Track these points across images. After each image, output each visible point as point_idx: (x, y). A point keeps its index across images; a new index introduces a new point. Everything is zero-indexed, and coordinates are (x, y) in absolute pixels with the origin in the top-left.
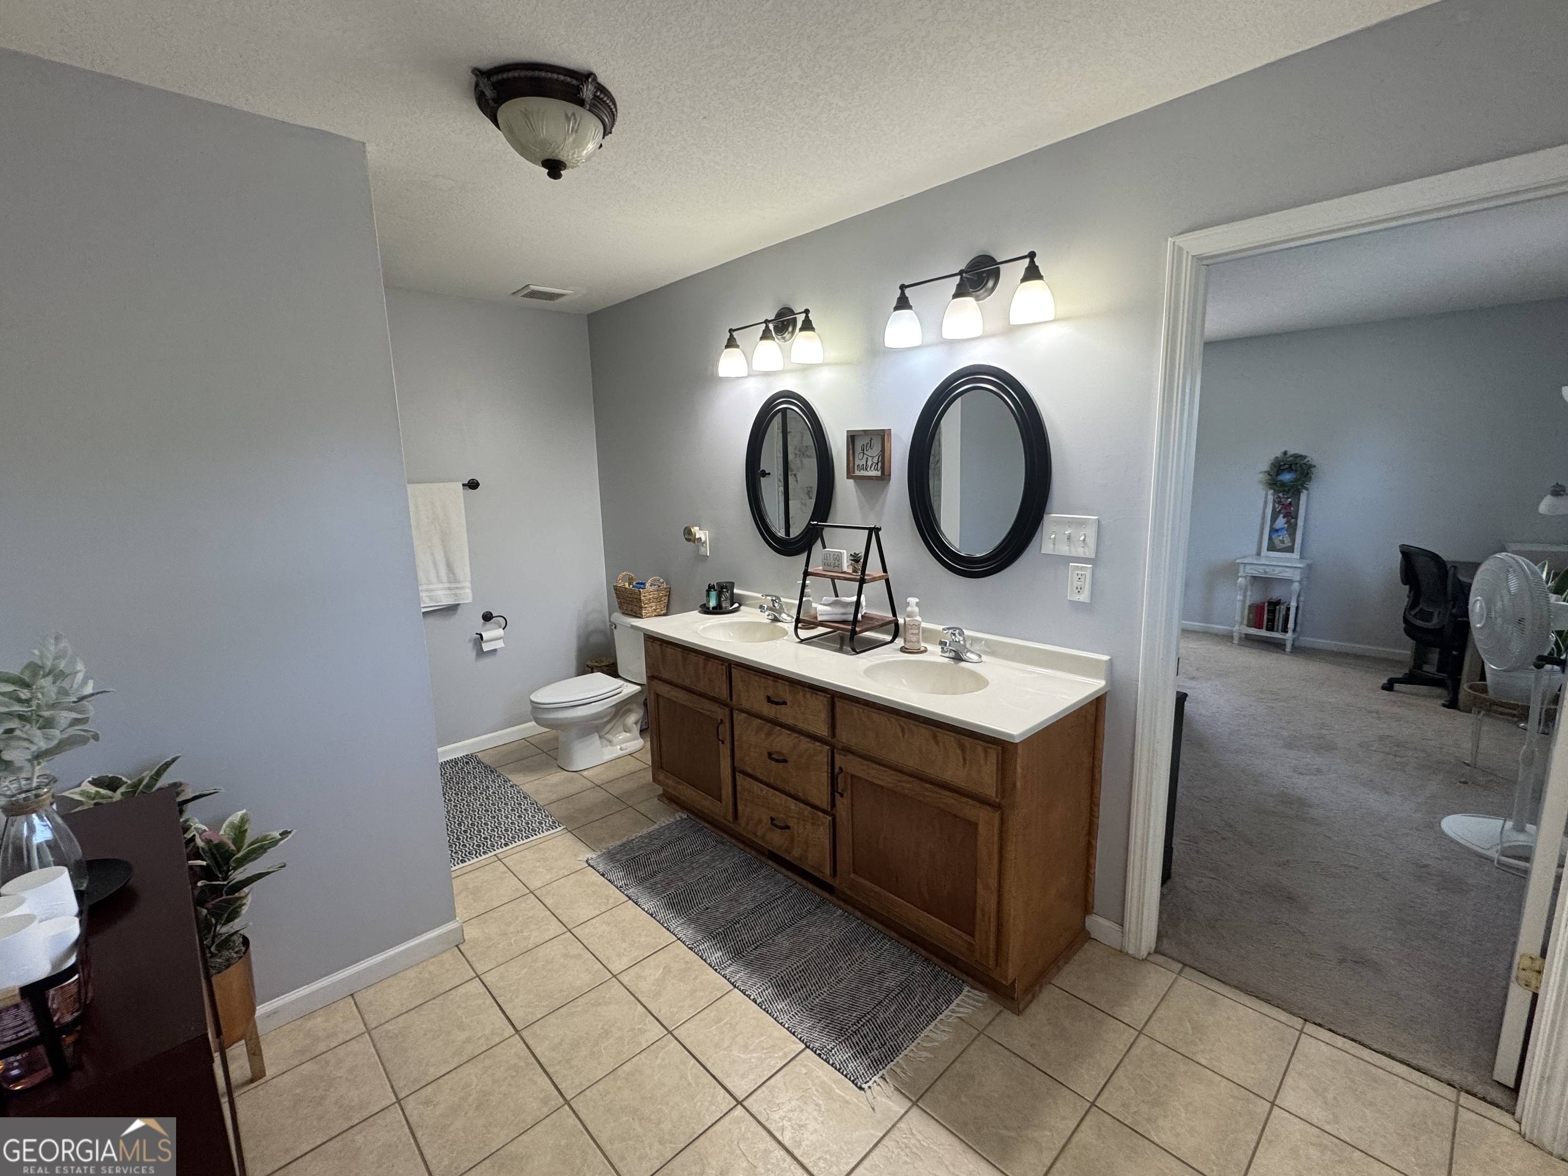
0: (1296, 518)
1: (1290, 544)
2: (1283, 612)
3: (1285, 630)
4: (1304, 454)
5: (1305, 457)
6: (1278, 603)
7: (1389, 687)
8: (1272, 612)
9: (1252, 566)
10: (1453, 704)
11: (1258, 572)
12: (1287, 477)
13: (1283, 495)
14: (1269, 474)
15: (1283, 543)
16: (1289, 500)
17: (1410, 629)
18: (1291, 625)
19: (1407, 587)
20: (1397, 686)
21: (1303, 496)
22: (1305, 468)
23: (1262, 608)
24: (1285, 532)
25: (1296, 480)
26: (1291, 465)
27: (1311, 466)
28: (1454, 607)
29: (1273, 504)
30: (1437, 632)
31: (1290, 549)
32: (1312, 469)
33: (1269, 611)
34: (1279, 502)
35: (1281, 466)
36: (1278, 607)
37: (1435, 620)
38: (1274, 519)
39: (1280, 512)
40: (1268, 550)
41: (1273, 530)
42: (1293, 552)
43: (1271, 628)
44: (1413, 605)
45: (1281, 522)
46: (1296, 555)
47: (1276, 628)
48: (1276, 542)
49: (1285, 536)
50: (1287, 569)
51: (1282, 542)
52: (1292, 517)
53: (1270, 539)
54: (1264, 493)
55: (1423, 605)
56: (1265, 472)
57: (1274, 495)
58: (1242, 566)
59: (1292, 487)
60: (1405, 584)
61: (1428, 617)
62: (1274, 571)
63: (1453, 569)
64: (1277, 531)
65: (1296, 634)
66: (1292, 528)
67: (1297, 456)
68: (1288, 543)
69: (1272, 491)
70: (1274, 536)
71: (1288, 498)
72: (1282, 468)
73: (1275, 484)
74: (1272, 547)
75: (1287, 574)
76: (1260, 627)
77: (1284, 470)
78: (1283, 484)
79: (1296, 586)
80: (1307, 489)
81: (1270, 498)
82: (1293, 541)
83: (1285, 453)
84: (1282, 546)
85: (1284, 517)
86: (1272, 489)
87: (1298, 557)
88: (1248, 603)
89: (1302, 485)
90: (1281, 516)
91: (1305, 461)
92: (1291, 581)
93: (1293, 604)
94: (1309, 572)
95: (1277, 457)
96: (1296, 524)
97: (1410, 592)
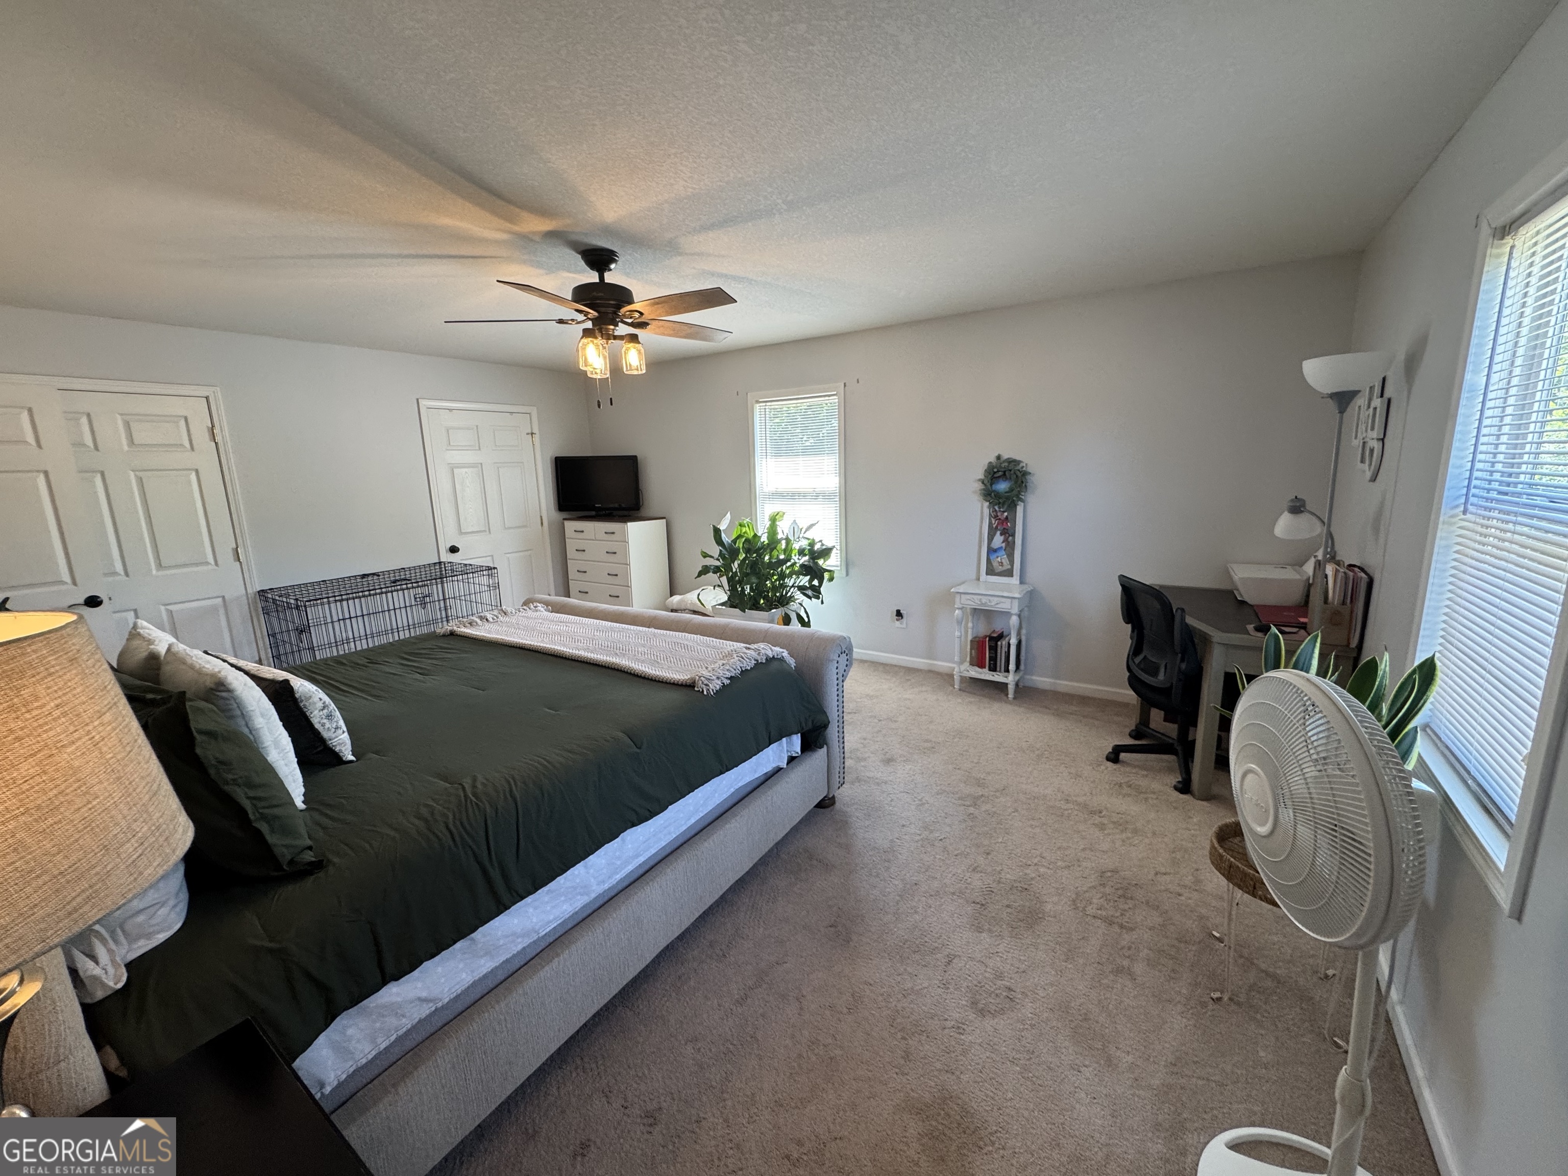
0: (1013, 535)
1: (1009, 567)
2: (1005, 649)
3: (1007, 670)
4: (1018, 458)
5: (1018, 462)
6: (1001, 636)
7: (1114, 757)
8: (994, 649)
9: (968, 597)
10: (1184, 787)
11: (975, 602)
12: (1002, 486)
13: (999, 508)
14: (983, 483)
15: (1002, 566)
16: (1006, 514)
17: (1135, 683)
18: (1012, 666)
19: (1130, 625)
20: (1123, 756)
21: (1020, 509)
22: (1019, 474)
23: (983, 642)
24: (1004, 553)
25: (1011, 490)
26: (1005, 474)
27: (1025, 474)
28: (1182, 660)
29: (990, 519)
30: (1165, 691)
31: (1009, 573)
32: (1028, 477)
33: (990, 647)
34: (996, 517)
35: (995, 473)
36: (999, 643)
37: (1161, 676)
38: (991, 538)
39: (997, 527)
40: (987, 574)
41: (991, 551)
42: (1012, 576)
43: (993, 669)
44: (1136, 650)
45: (998, 540)
46: (1015, 580)
47: (998, 669)
48: (995, 564)
49: (1002, 557)
50: (1003, 600)
51: (1001, 564)
52: (1008, 534)
53: (989, 561)
54: (979, 505)
55: (1146, 652)
56: (979, 480)
57: (989, 507)
58: (958, 596)
59: (1008, 498)
60: (1127, 623)
61: (1154, 673)
62: (990, 601)
63: (1179, 611)
64: (995, 551)
65: (1021, 673)
66: (1010, 546)
67: (1011, 461)
68: (1007, 566)
69: (988, 503)
70: (992, 557)
71: (1004, 512)
72: (996, 475)
73: (990, 495)
74: (990, 571)
75: (1005, 606)
76: (982, 666)
77: (999, 477)
78: (998, 495)
79: (1014, 620)
80: (1023, 501)
81: (986, 511)
82: (1012, 562)
83: (999, 457)
84: (1000, 569)
85: (1001, 534)
86: (987, 501)
87: (1018, 582)
88: (970, 638)
89: (1018, 496)
90: (998, 533)
91: (1019, 467)
92: (1008, 614)
93: (1013, 641)
94: (1031, 599)
95: (990, 463)
96: (1014, 542)
97: (1133, 631)
